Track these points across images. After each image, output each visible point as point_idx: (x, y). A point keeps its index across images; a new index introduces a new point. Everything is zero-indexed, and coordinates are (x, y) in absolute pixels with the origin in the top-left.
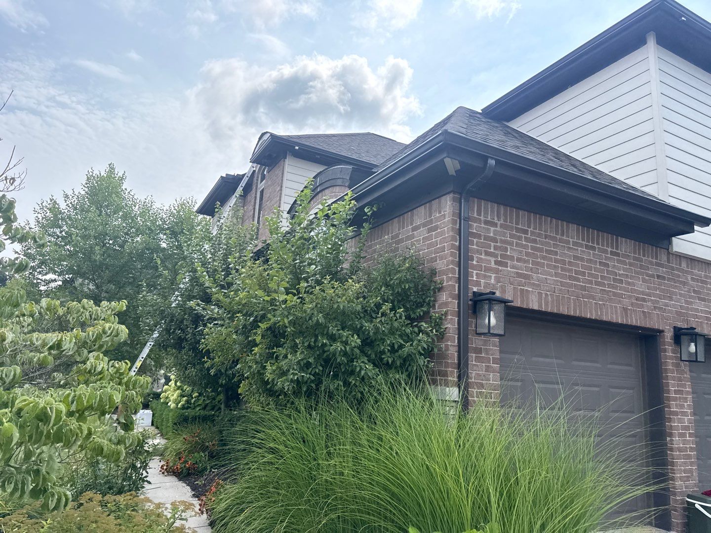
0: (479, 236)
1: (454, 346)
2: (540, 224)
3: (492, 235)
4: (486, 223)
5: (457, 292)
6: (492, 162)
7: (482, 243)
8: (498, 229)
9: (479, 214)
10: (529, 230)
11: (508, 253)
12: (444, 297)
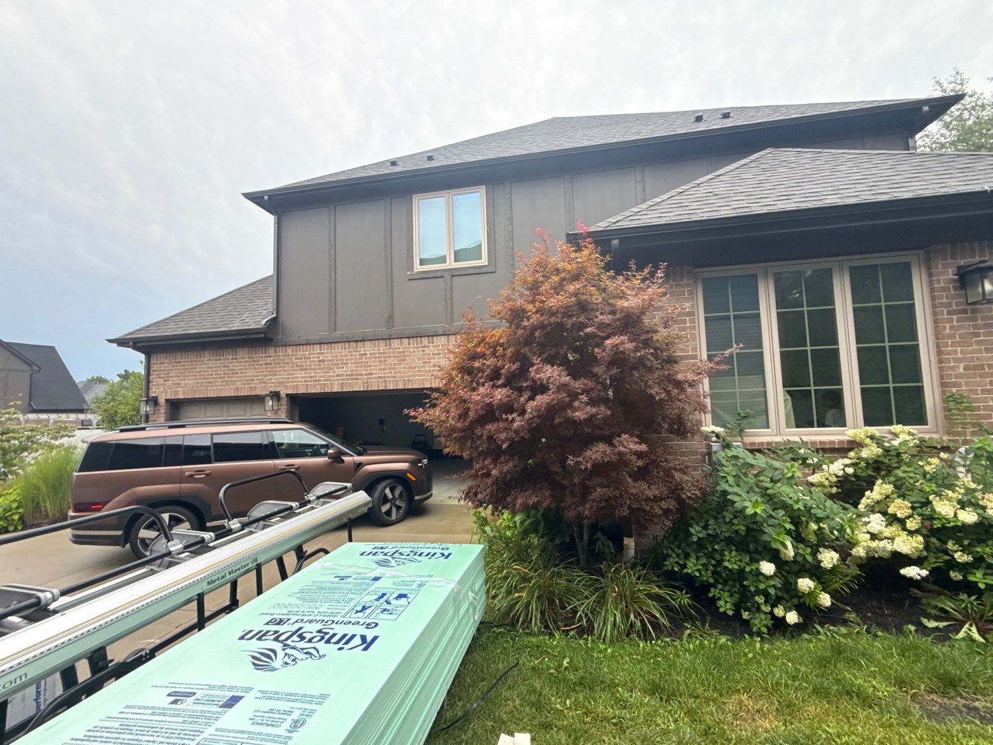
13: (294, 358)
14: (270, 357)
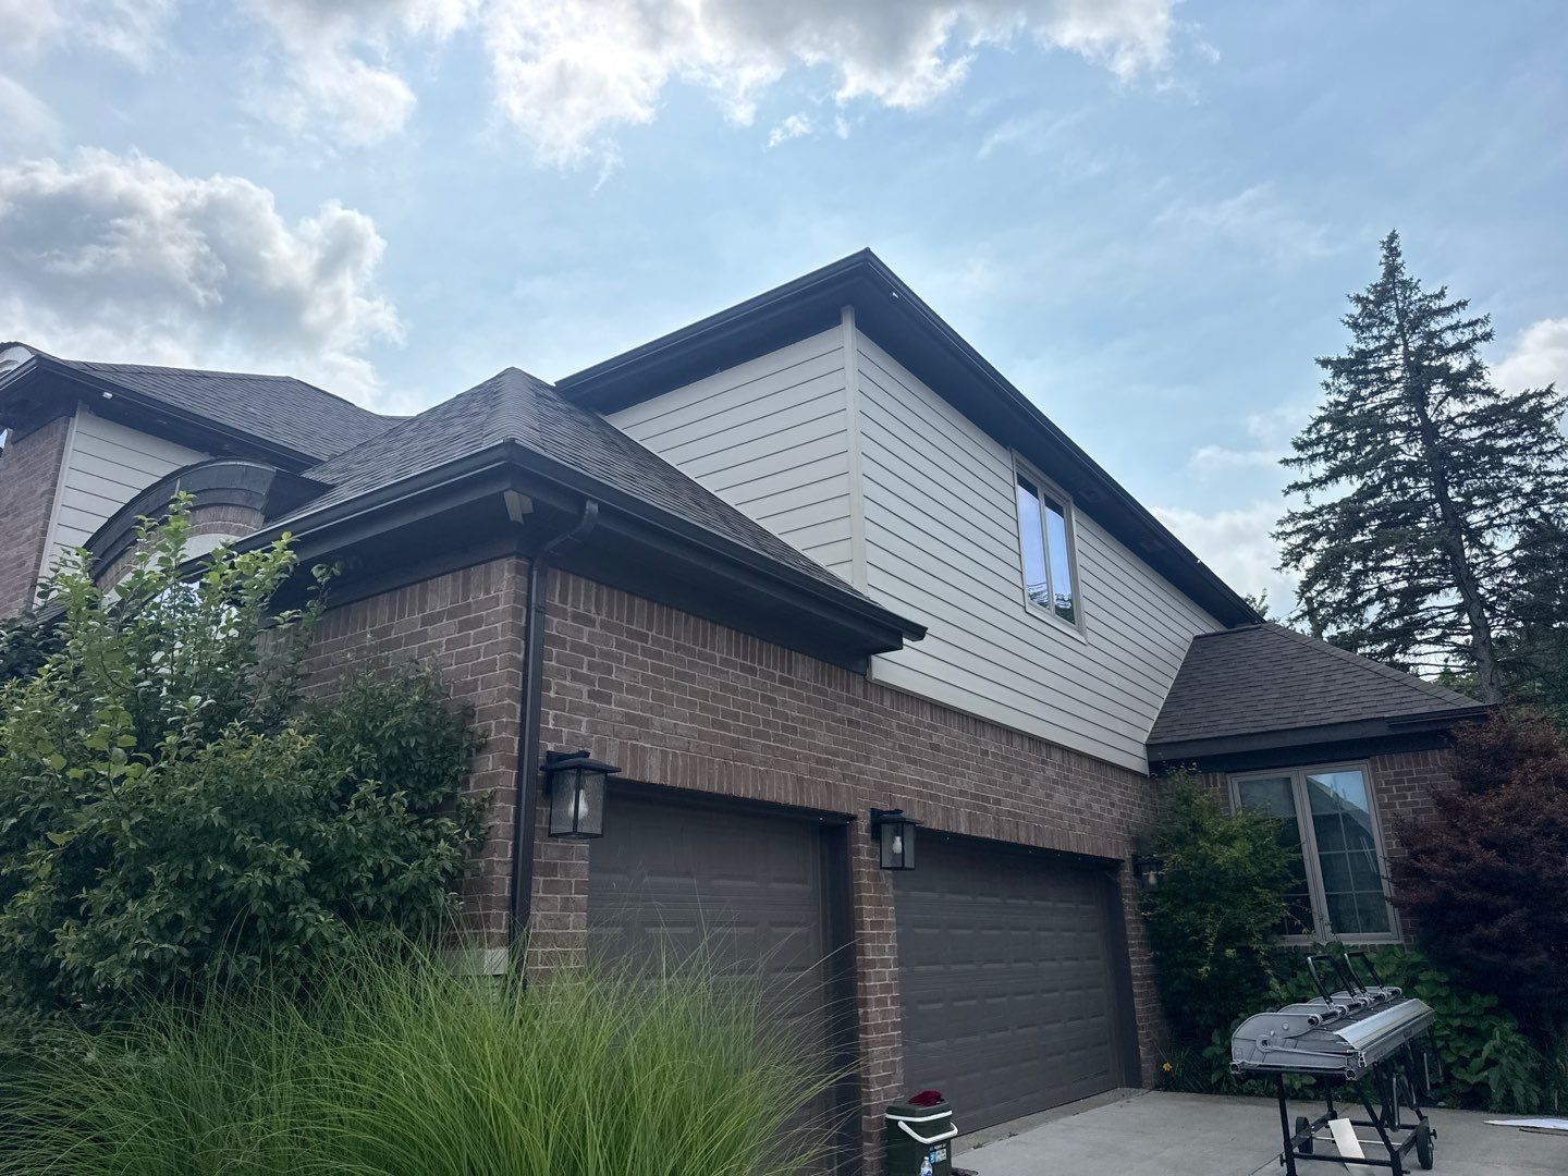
0: (562, 643)
1: (505, 863)
2: (669, 623)
3: (585, 641)
4: (576, 617)
5: (516, 754)
6: (592, 507)
7: (567, 655)
8: (597, 630)
9: (564, 600)
10: (650, 633)
11: (613, 677)
12: (489, 764)
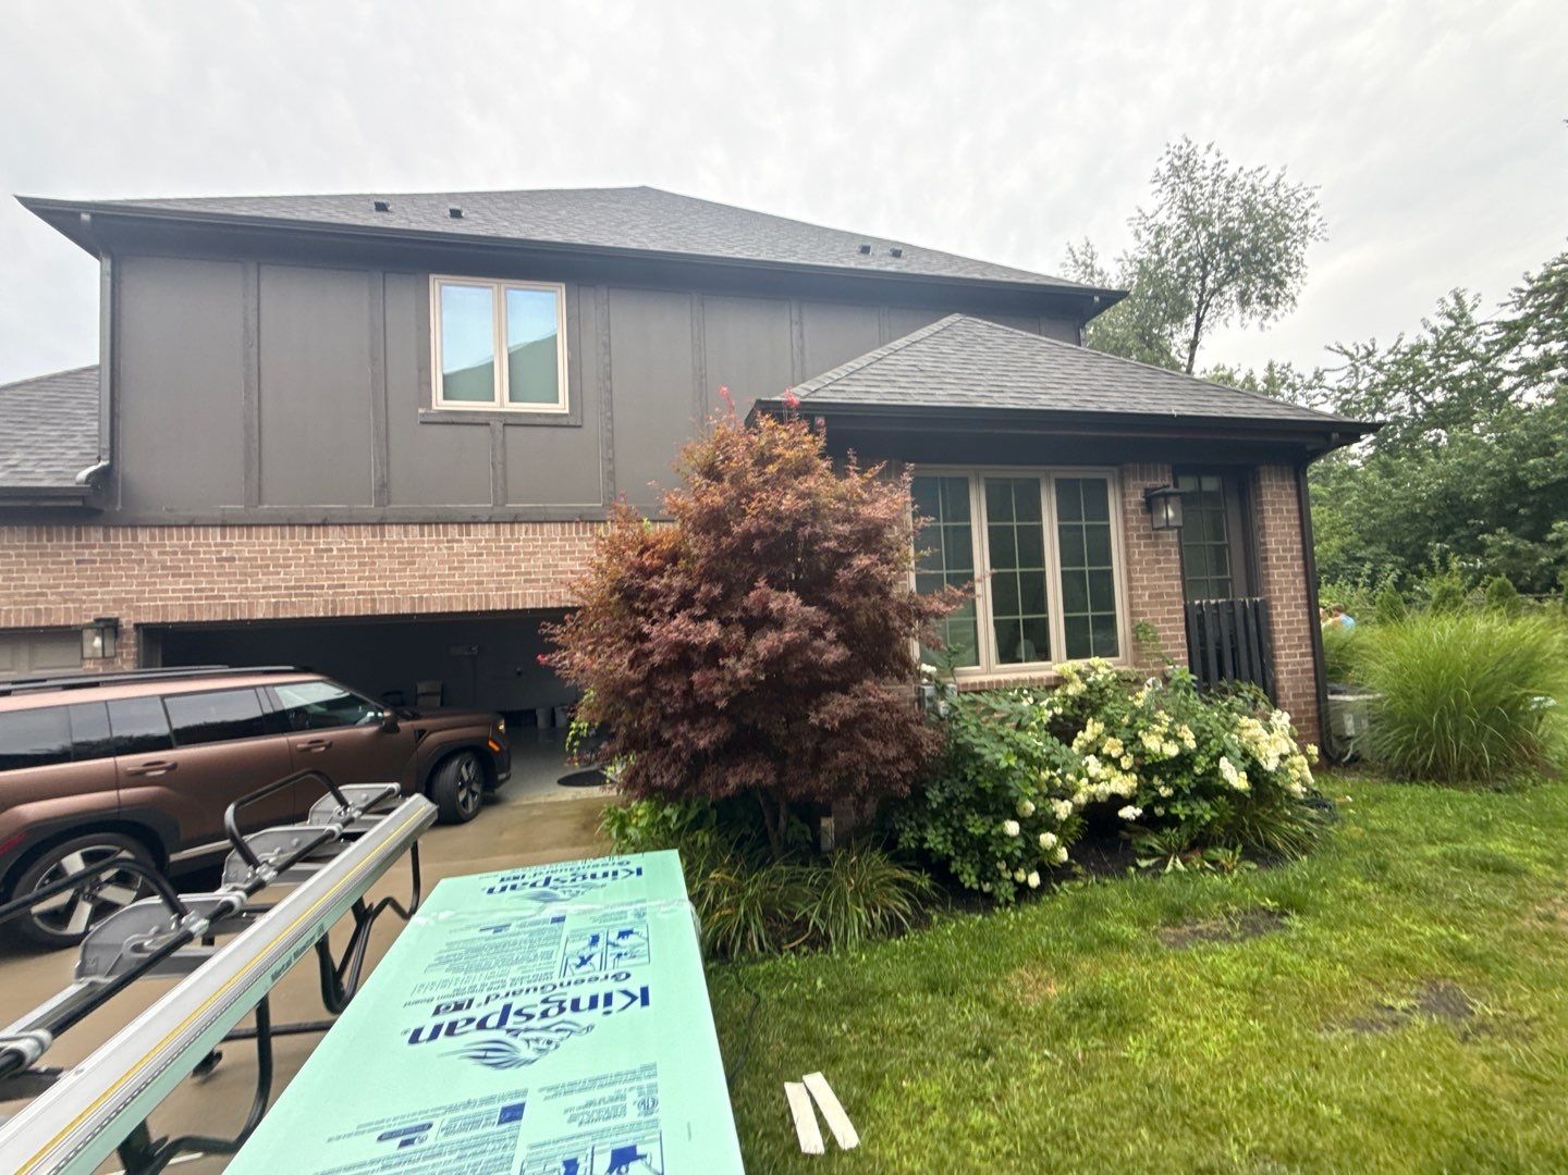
13: (155, 552)
14: (94, 547)
